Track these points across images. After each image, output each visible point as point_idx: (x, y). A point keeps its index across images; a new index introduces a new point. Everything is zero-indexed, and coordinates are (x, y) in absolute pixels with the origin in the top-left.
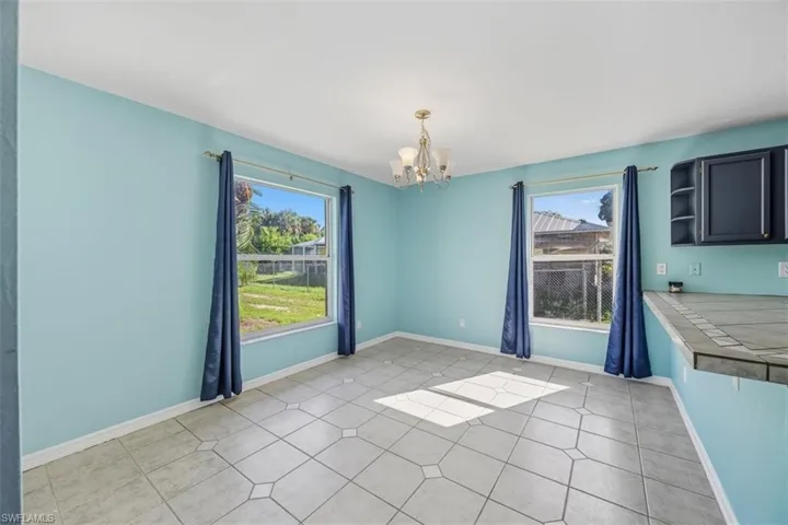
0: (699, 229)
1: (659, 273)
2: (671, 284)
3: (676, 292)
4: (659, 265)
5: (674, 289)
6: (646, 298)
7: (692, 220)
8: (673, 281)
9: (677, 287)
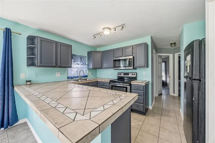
0: (37, 61)
1: (22, 77)
2: (27, 81)
3: (28, 84)
4: (21, 74)
5: (28, 83)
6: (16, 89)
7: (35, 58)
8: (27, 80)
9: (29, 83)
